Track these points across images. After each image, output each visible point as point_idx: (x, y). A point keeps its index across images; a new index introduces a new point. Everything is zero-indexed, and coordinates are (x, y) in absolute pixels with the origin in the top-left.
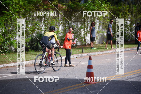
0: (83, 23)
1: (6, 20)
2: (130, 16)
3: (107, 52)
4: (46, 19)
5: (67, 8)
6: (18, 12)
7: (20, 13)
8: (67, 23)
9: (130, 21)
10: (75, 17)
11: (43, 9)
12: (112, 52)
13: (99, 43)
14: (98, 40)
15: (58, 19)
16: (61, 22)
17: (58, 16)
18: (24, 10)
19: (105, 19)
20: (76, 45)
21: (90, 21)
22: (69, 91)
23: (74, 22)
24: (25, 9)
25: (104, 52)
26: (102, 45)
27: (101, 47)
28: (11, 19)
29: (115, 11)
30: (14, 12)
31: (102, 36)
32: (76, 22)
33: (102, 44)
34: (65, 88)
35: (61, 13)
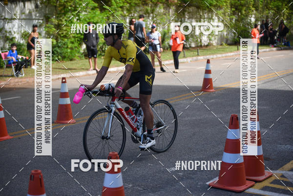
0: (198, 20)
1: (108, 17)
2: (255, 12)
3: (227, 54)
4: (155, 16)
5: (179, 2)
6: (121, 7)
7: (125, 8)
8: (180, 20)
9: (254, 18)
10: (189, 13)
11: (151, 3)
12: (233, 55)
13: (218, 44)
14: (216, 41)
15: (169, 15)
16: (172, 19)
17: (169, 12)
18: (128, 5)
19: (225, 16)
20: (190, 47)
21: (207, 18)
22: (183, 100)
23: (188, 19)
24: (130, 4)
25: (224, 55)
26: (221, 47)
27: (220, 48)
28: (114, 16)
29: (237, 6)
30: (118, 7)
31: (221, 36)
32: (191, 19)
33: (221, 45)
34: (178, 97)
35: (173, 8)
